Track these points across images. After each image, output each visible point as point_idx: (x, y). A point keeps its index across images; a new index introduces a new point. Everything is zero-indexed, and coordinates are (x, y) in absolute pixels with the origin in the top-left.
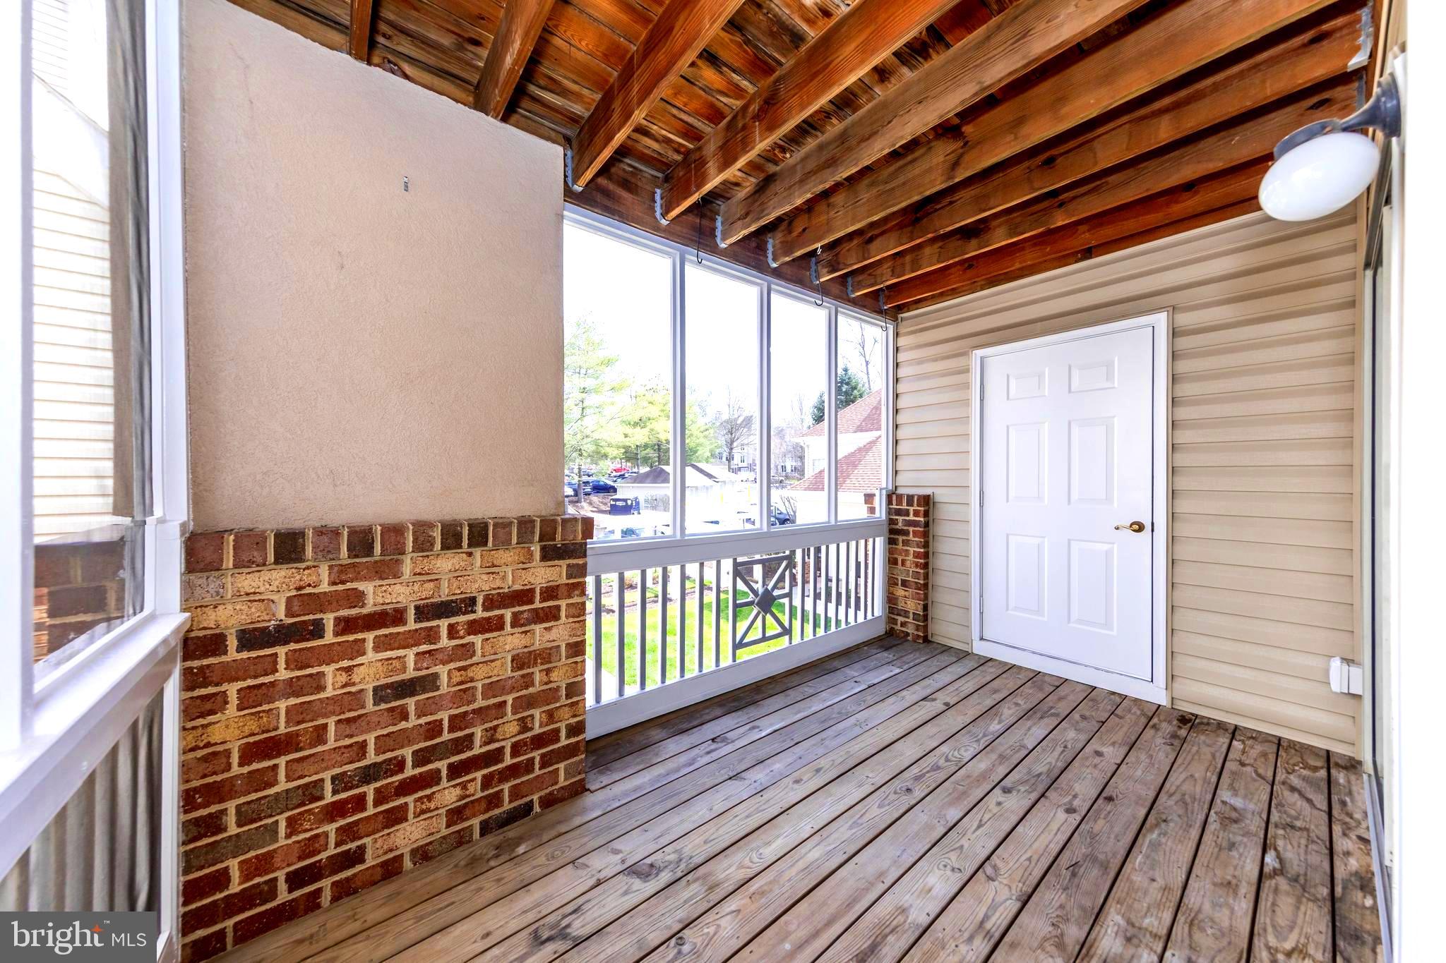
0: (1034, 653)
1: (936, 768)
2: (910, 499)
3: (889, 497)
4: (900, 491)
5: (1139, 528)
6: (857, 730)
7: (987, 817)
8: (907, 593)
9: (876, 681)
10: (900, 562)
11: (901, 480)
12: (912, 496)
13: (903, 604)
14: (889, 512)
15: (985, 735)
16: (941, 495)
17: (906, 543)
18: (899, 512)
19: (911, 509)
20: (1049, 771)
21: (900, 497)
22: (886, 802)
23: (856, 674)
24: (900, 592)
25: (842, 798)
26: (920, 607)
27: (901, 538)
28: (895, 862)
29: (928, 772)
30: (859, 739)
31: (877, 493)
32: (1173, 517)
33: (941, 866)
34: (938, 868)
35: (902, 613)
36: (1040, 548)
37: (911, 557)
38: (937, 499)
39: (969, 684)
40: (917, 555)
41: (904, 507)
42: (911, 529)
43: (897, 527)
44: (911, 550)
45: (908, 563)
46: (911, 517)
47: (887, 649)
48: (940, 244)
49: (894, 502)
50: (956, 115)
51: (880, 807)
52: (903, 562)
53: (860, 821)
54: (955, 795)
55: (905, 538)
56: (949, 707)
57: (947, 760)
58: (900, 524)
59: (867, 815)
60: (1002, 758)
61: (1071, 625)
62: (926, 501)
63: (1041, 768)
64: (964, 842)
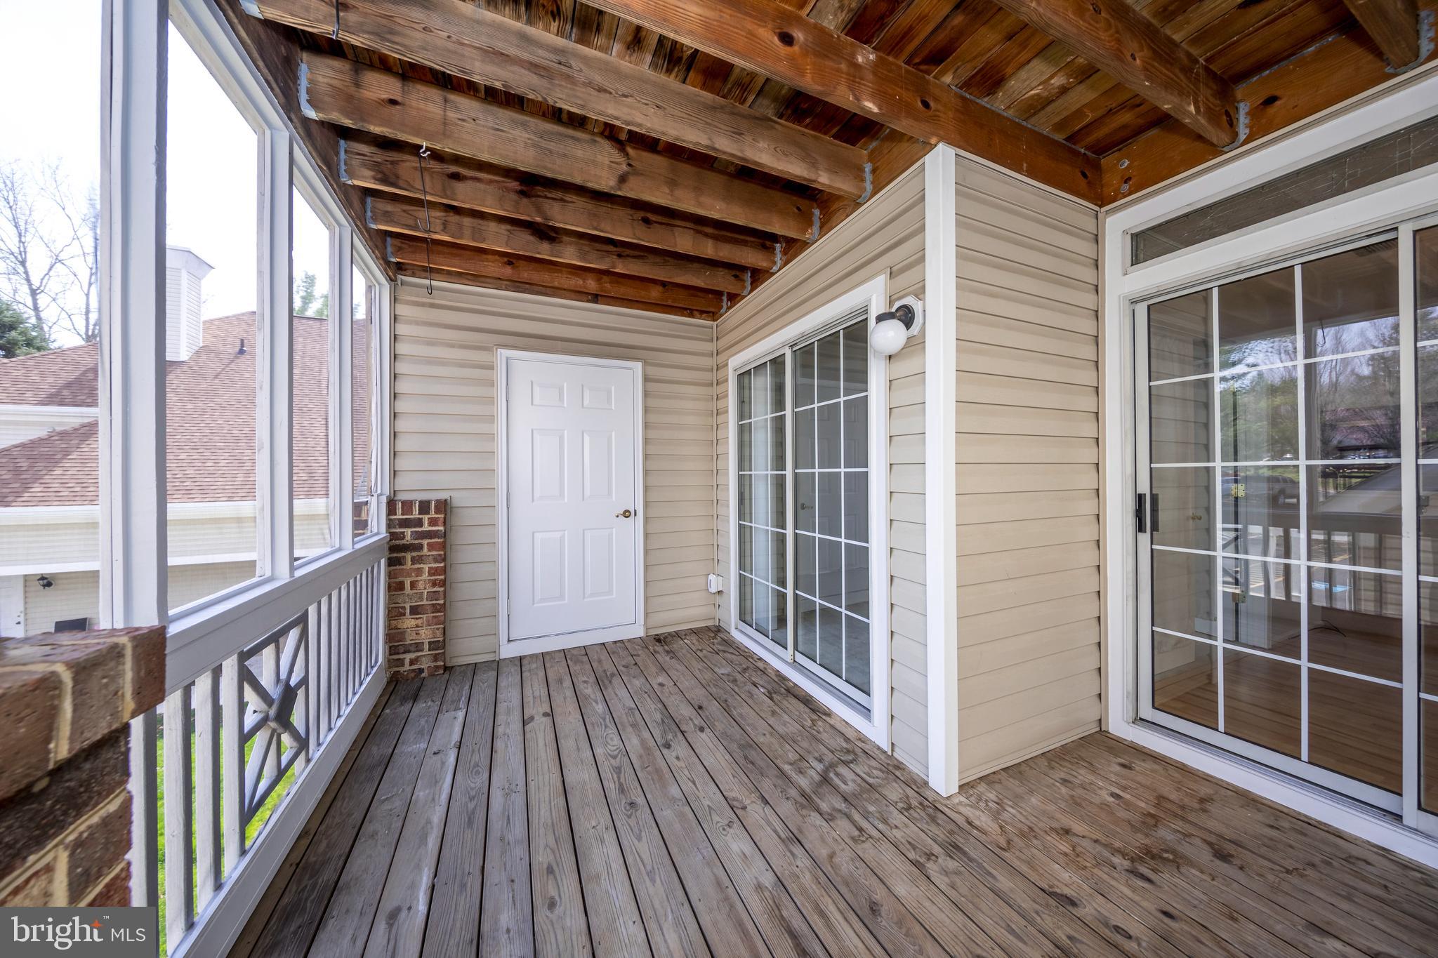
0: (557, 635)
1: (618, 770)
2: (424, 507)
3: (391, 504)
4: (402, 497)
5: (626, 514)
6: (519, 800)
7: (686, 772)
8: (419, 622)
9: (456, 737)
10: (408, 585)
11: (402, 483)
12: (429, 502)
13: (414, 636)
14: (390, 524)
15: (604, 720)
16: (458, 499)
17: (419, 560)
18: (405, 523)
19: (426, 518)
20: (662, 714)
21: (407, 505)
22: (636, 830)
23: (423, 746)
24: (408, 622)
25: (609, 867)
26: (439, 633)
27: (408, 556)
28: (708, 864)
29: (619, 778)
30: (533, 802)
31: (374, 501)
32: (647, 504)
33: (724, 833)
34: (726, 835)
35: (412, 648)
36: (562, 539)
37: (425, 576)
38: (456, 503)
39: (536, 686)
40: (433, 572)
41: (416, 514)
42: (425, 542)
43: (404, 542)
44: (426, 567)
45: (421, 585)
46: (426, 527)
47: (416, 698)
48: (509, 227)
49: (399, 511)
50: (630, 132)
51: (639, 839)
52: (413, 585)
53: (649, 868)
54: (656, 777)
55: (415, 554)
56: (551, 715)
57: (615, 757)
58: (408, 537)
59: (644, 857)
60: (634, 725)
61: (586, 600)
62: (444, 506)
63: (658, 717)
64: (706, 802)
